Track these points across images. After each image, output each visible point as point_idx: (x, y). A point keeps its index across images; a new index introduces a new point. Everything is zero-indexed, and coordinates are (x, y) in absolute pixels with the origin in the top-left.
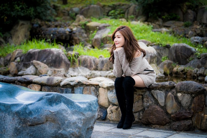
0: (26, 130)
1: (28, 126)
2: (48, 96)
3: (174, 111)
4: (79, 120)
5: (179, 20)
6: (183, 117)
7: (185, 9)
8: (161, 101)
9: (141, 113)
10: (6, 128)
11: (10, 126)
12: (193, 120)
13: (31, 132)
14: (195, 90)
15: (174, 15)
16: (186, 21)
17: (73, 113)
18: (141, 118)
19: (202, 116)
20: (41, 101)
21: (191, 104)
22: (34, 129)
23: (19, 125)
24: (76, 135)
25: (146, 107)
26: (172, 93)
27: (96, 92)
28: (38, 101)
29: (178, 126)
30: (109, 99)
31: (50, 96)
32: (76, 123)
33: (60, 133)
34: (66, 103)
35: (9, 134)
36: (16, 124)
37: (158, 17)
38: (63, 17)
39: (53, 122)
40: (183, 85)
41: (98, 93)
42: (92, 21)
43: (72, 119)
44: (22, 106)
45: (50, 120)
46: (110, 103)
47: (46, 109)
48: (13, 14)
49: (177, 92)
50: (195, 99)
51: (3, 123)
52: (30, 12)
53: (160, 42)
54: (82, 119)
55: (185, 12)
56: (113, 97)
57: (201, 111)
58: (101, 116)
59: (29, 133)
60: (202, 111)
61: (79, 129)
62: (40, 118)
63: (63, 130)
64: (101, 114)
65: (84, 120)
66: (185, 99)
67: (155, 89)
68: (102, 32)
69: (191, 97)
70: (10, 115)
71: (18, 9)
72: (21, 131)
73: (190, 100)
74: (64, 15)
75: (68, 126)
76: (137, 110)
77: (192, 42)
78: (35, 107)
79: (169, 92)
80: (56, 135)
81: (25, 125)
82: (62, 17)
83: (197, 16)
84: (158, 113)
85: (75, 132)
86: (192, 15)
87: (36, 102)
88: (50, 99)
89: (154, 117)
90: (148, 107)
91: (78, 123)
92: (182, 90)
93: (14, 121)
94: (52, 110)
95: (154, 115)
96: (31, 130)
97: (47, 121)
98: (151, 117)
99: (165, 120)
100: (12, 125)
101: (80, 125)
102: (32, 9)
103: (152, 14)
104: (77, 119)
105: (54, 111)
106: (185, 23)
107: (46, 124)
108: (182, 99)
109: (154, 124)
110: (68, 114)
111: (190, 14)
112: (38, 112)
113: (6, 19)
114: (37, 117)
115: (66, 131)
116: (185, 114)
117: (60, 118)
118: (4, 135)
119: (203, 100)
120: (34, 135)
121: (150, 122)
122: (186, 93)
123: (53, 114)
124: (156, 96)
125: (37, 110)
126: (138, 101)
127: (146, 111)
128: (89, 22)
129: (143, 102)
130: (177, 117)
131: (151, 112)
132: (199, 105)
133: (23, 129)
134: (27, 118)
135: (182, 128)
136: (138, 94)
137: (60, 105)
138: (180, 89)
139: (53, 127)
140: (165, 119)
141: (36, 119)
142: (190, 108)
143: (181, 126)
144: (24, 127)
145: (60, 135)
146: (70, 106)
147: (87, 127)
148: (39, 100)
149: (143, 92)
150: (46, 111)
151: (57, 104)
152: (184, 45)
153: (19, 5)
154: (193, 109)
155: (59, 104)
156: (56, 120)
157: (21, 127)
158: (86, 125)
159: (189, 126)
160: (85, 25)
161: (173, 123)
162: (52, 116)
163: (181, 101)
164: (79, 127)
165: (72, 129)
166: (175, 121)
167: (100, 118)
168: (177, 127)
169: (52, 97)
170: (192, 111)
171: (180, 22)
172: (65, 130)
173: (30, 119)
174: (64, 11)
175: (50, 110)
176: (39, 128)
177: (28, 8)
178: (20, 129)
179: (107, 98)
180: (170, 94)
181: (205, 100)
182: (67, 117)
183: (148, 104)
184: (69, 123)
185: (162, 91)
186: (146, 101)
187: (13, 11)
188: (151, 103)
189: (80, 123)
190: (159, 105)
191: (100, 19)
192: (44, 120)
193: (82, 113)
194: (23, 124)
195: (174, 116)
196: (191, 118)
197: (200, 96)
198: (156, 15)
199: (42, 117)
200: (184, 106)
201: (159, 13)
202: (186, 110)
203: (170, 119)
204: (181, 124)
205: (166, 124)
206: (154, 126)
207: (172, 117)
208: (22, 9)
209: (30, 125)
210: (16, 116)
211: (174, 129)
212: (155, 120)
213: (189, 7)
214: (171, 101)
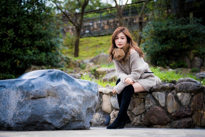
0: (28, 103)
1: (30, 99)
2: (50, 73)
3: (174, 110)
4: (79, 97)
5: (186, 67)
6: (183, 115)
7: (192, 57)
8: (162, 102)
9: (142, 116)
10: (10, 103)
11: (14, 101)
12: (193, 118)
13: (34, 105)
14: (194, 89)
15: (182, 63)
16: (193, 68)
17: (74, 90)
18: (142, 120)
19: (202, 113)
20: (43, 77)
21: (190, 103)
22: (36, 102)
23: (22, 98)
24: (77, 111)
25: (147, 108)
26: (172, 94)
27: (100, 99)
28: (40, 76)
29: (179, 123)
30: (112, 104)
31: (52, 73)
32: (76, 99)
33: (61, 108)
34: (67, 80)
35: (12, 109)
36: (19, 98)
37: (165, 65)
38: (75, 69)
39: (54, 97)
40: (182, 85)
41: (102, 100)
42: (101, 67)
43: (72, 95)
44: (25, 81)
45: (51, 95)
46: (113, 108)
47: (48, 83)
48: (26, 58)
49: (177, 92)
50: (194, 97)
51: (7, 98)
52: (41, 56)
53: (166, 78)
54: (82, 96)
55: (192, 60)
56: (116, 102)
57: (200, 109)
58: (104, 122)
59: (31, 106)
60: (202, 108)
61: (79, 105)
62: (42, 91)
63: (64, 105)
64: (104, 119)
65: (83, 97)
66: (185, 98)
67: (156, 91)
68: (111, 74)
69: (190, 96)
70: (14, 89)
71: (30, 54)
72: (24, 104)
73: (190, 98)
74: (75, 67)
75: (68, 102)
76: (139, 113)
77: (198, 78)
78: (37, 81)
79: (169, 93)
80: (57, 110)
81: (28, 98)
82: (73, 68)
83: (203, 62)
84: (159, 113)
85: (75, 108)
86: (199, 62)
87: (39, 77)
88: (52, 76)
89: (155, 117)
90: (149, 108)
91: (78, 100)
92: (181, 89)
93: (17, 95)
94: (53, 85)
95: (155, 116)
96: (33, 103)
97: (48, 95)
98: (153, 117)
99: (166, 120)
100: (16, 99)
101: (80, 102)
102: (44, 54)
103: (160, 62)
104: (77, 96)
105: (55, 86)
106: (192, 69)
107: (48, 99)
108: (182, 98)
109: (155, 124)
110: (69, 90)
111: (196, 61)
112: (40, 85)
113: (18, 63)
114: (39, 90)
115: (67, 106)
116: (185, 112)
117: (60, 92)
118: (8, 110)
119: (202, 98)
120: (36, 108)
121: (151, 122)
122: (186, 92)
123: (55, 88)
124: (156, 98)
125: (39, 84)
126: (140, 105)
127: (147, 112)
128: (98, 68)
129: (144, 104)
130: (178, 115)
131: (152, 112)
132: (198, 103)
133: (26, 102)
134: (30, 91)
135: (182, 126)
136: (140, 98)
137: (62, 81)
138: (180, 89)
139: (54, 102)
140: (166, 118)
141: (38, 92)
142: (190, 106)
143: (182, 123)
144: (27, 100)
145: (61, 110)
146: (70, 83)
147: (87, 107)
148: (42, 76)
149: (144, 95)
150: (47, 86)
151: (58, 80)
152: (189, 79)
153: (31, 50)
154: (193, 107)
155: (60, 80)
156: (57, 95)
157: (24, 100)
158: (86, 104)
159: (189, 122)
160: (95, 70)
161: (174, 122)
162: (53, 90)
163: (181, 100)
164: (79, 103)
165: (73, 105)
166: (176, 120)
167: (103, 123)
168: (177, 124)
169: (54, 73)
170: (192, 109)
171: (187, 69)
172: (65, 105)
173: (33, 92)
174: (75, 63)
175: (52, 85)
176: (41, 102)
177: (40, 53)
178: (23, 103)
179: (110, 104)
180: (170, 94)
181: (204, 97)
182: (67, 92)
183: (149, 106)
184: (70, 98)
185: (162, 92)
186: (147, 103)
187: (25, 55)
188: (152, 104)
189: (80, 99)
190: (160, 106)
191: (109, 66)
192: (46, 94)
193: (82, 90)
194: (26, 97)
195: (175, 115)
196: (190, 116)
197: (199, 94)
198: (163, 62)
199: (44, 90)
200: (184, 105)
201: (167, 61)
202: (186, 109)
203: (171, 118)
204: (181, 122)
205: (167, 123)
206: (155, 126)
207: (173, 116)
208: (34, 53)
209: (33, 98)
210: (19, 90)
211: (175, 126)
212: (156, 120)
213: (196, 55)
214: (171, 101)
